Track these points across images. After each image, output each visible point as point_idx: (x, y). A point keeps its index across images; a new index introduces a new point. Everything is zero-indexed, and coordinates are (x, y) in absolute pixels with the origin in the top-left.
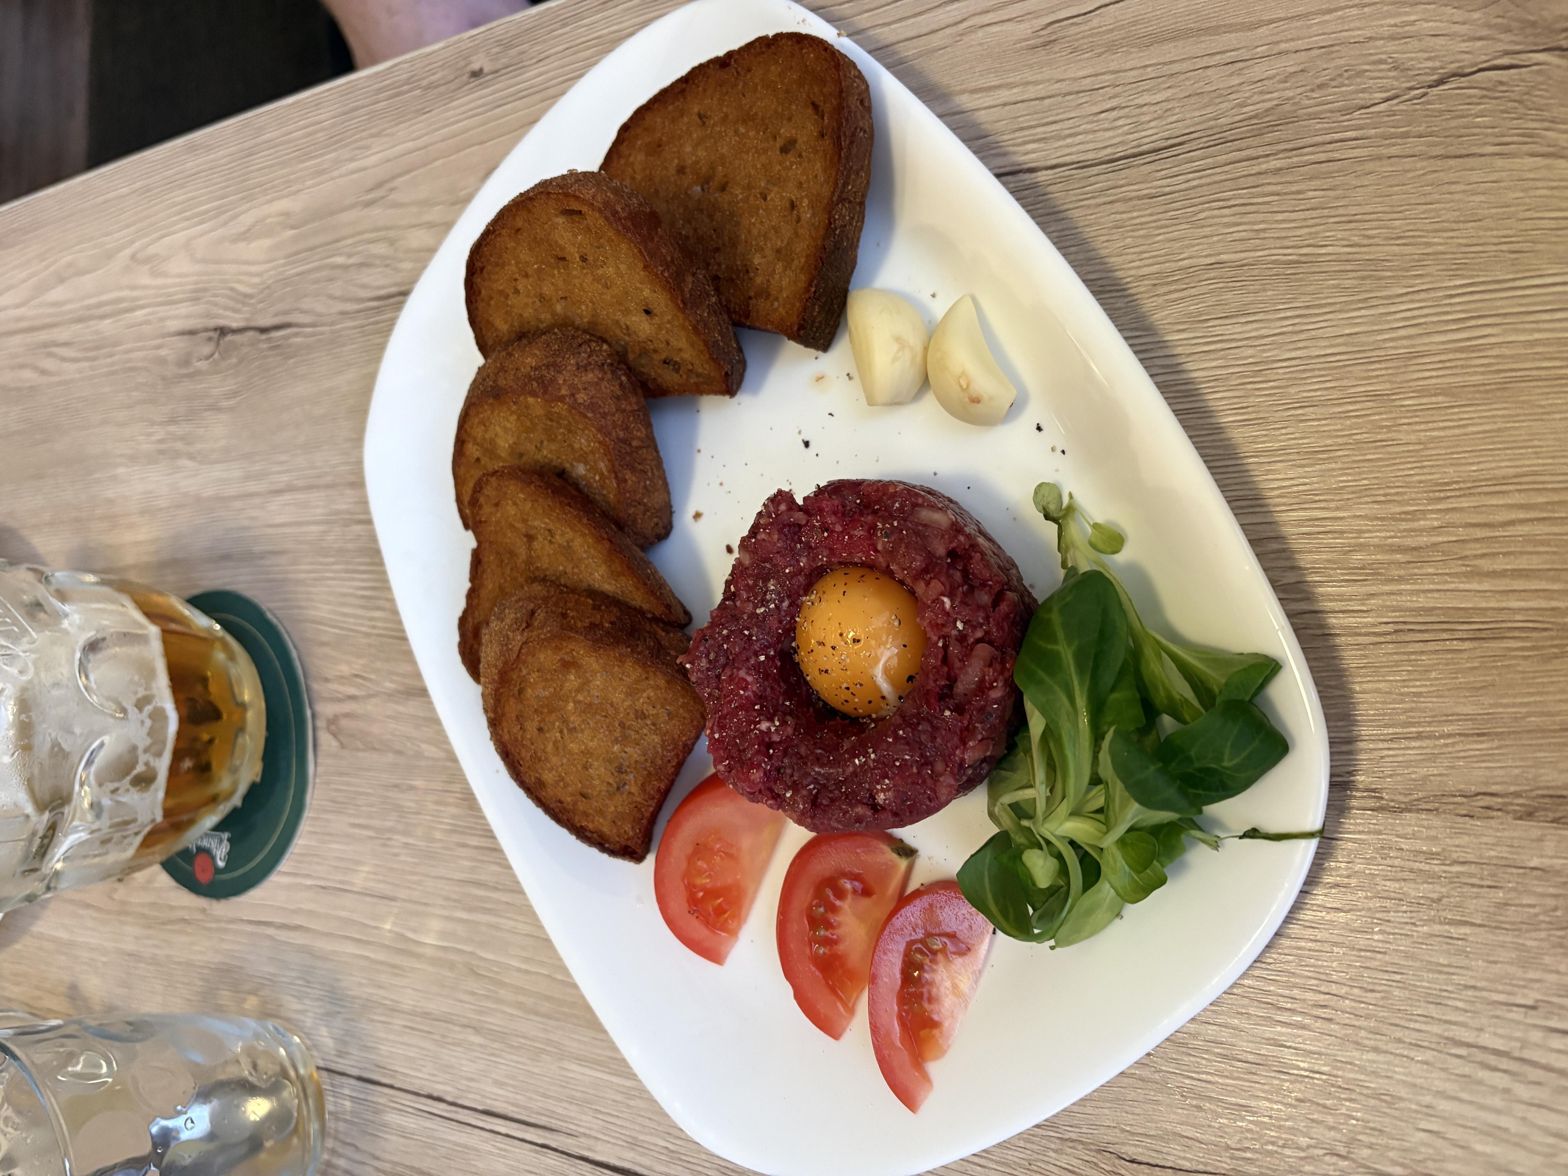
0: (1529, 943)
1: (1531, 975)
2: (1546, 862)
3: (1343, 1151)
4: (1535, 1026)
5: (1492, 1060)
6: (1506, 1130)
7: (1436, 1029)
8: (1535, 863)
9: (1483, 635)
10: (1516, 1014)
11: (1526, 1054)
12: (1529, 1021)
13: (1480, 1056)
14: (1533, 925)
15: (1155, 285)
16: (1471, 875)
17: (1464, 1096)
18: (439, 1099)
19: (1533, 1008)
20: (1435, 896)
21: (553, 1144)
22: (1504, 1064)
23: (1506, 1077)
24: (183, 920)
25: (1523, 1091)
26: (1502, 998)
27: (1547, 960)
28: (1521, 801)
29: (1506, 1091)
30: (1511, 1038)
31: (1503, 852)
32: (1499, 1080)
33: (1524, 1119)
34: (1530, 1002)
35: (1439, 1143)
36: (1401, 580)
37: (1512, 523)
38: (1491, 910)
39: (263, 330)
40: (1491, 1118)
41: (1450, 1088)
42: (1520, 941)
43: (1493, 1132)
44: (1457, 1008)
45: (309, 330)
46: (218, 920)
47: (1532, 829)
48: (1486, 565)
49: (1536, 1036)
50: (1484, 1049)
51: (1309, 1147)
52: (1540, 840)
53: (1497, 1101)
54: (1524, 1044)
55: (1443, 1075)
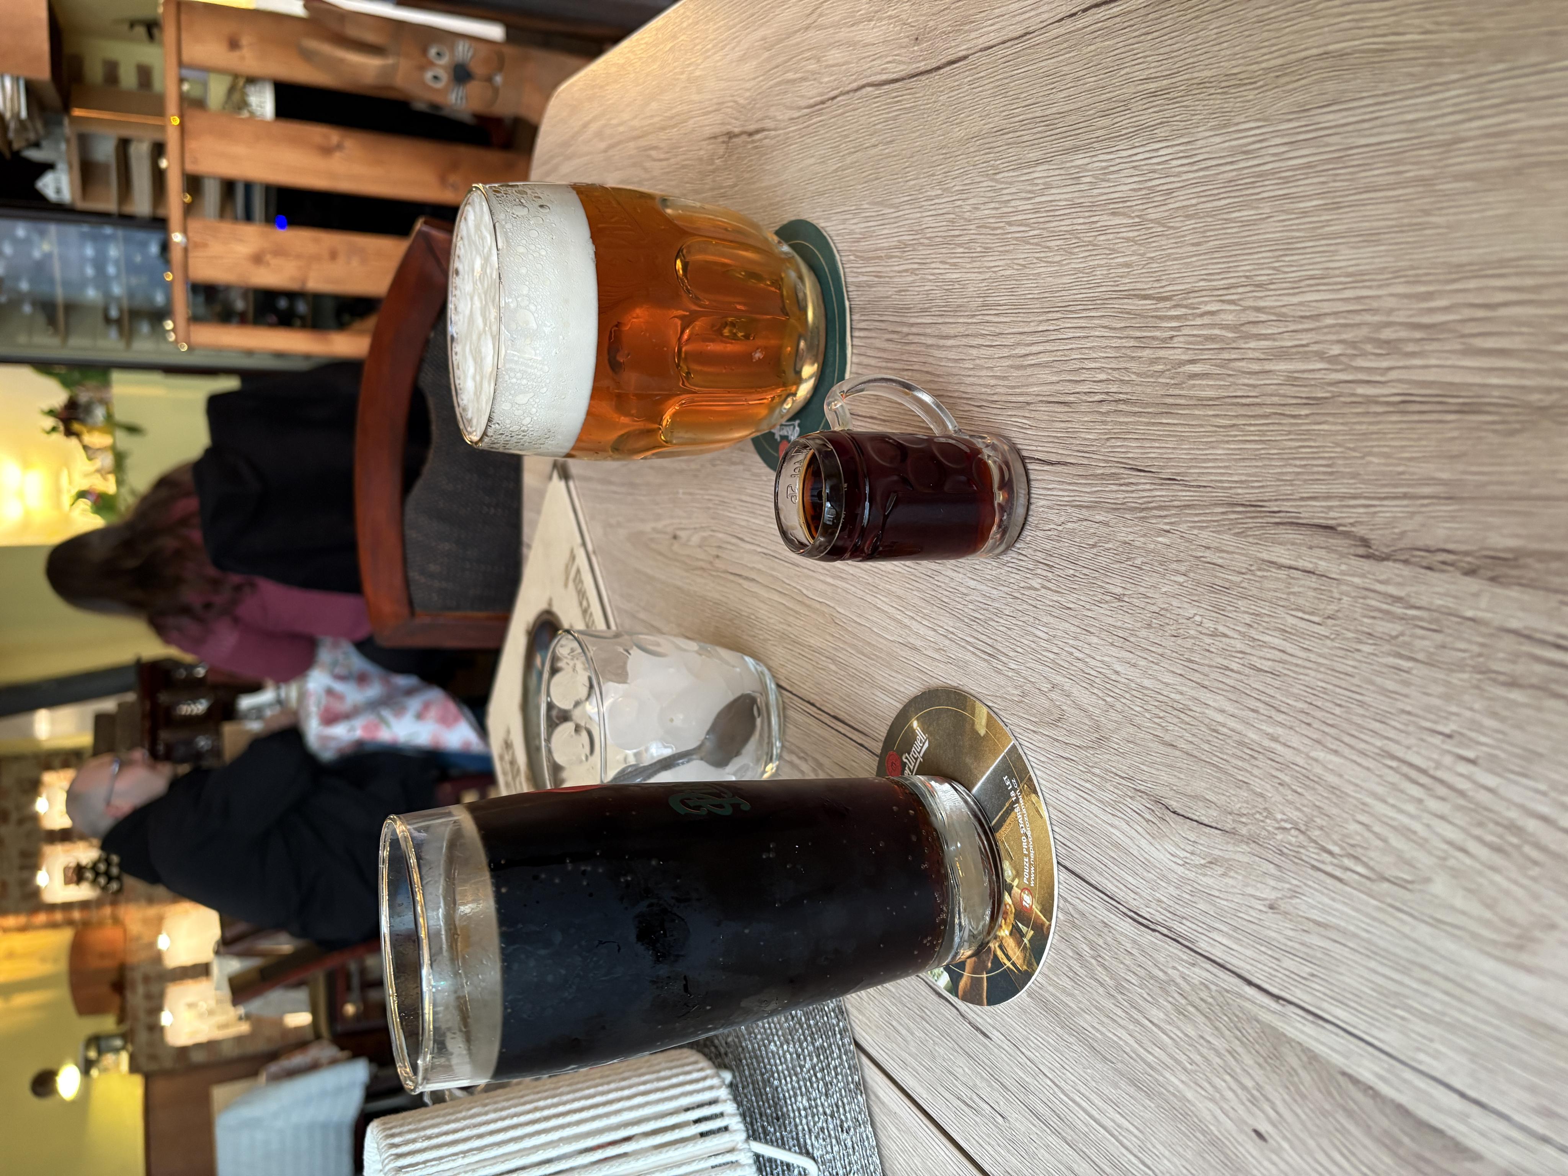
0: (1455, 681)
1: (1454, 709)
2: (1480, 614)
3: (1303, 828)
4: (1449, 752)
5: (1413, 774)
6: (1415, 833)
7: (1379, 743)
8: (1470, 614)
9: (1466, 408)
10: (1437, 740)
11: (1439, 774)
12: (1446, 747)
13: (1405, 769)
14: (1460, 666)
15: (1277, 77)
16: (1421, 619)
17: (1391, 801)
18: (813, 705)
19: (1449, 736)
20: (1394, 633)
21: (866, 745)
22: (1424, 779)
23: (1421, 790)
24: (702, 569)
25: (1433, 804)
26: (1428, 725)
27: (1466, 698)
28: (1469, 559)
29: (1420, 801)
30: (1429, 759)
31: (1450, 603)
32: (1416, 791)
33: (1428, 826)
34: (1447, 730)
35: (1367, 834)
36: (1413, 355)
37: (1506, 304)
38: (1432, 650)
39: (750, 134)
40: (1406, 820)
41: (1380, 790)
42: (1449, 679)
43: (1406, 832)
44: (1395, 728)
45: (773, 133)
46: (717, 570)
47: (1472, 584)
48: (1479, 343)
49: (1448, 760)
50: (1411, 765)
51: (1282, 820)
52: (1476, 595)
53: (1411, 808)
54: (1438, 765)
55: (1377, 780)
